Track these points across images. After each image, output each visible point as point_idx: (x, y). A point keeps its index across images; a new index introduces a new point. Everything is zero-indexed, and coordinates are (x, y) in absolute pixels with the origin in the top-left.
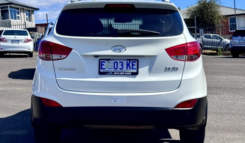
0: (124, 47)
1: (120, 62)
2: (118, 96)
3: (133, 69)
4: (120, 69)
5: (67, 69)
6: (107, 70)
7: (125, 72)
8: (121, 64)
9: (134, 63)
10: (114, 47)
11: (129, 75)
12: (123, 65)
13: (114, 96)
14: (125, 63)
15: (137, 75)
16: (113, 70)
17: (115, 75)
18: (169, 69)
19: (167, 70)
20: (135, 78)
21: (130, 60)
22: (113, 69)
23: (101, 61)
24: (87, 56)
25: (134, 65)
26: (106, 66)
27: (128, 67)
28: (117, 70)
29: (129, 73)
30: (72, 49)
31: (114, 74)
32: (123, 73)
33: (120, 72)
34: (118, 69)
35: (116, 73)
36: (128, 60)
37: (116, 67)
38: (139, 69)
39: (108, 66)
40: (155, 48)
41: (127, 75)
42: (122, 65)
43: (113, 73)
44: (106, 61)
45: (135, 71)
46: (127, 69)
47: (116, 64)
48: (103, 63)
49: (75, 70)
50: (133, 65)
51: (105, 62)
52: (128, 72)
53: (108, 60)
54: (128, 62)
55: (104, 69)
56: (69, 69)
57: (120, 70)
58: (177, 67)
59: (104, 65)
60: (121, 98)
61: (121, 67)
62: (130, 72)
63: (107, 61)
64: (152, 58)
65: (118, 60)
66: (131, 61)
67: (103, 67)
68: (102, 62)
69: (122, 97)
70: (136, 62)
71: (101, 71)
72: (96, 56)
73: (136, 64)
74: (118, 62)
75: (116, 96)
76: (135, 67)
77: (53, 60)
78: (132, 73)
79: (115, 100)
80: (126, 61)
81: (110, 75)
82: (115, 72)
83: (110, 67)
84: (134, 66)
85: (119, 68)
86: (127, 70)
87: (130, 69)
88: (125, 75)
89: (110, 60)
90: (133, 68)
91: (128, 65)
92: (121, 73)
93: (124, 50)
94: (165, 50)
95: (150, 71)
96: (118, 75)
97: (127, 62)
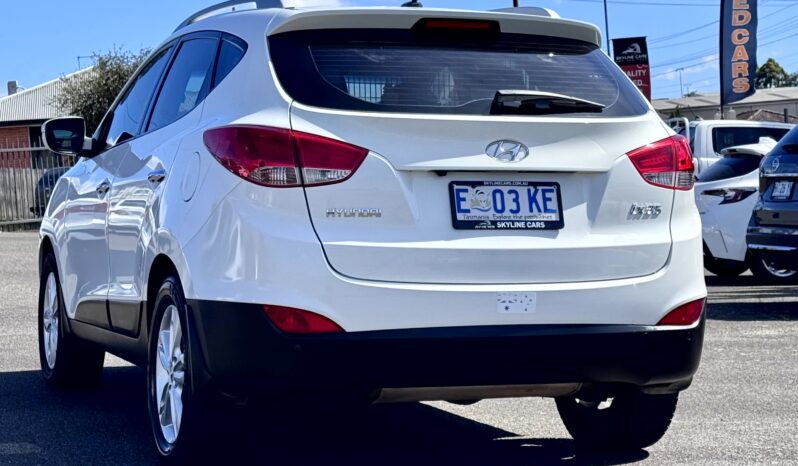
0: (522, 146)
1: (510, 192)
2: (515, 294)
3: (546, 210)
4: (512, 211)
5: (353, 214)
6: (475, 215)
7: (526, 222)
8: (513, 196)
9: (548, 195)
11: (538, 229)
12: (520, 200)
13: (504, 293)
14: (523, 192)
15: (560, 231)
16: (491, 215)
17: (501, 228)
18: (640, 210)
20: (554, 237)
21: (535, 184)
22: (492, 211)
23: (456, 187)
24: (411, 171)
25: (550, 199)
26: (470, 203)
27: (534, 206)
28: (504, 214)
29: (538, 225)
31: (496, 228)
32: (522, 225)
33: (513, 222)
34: (507, 213)
35: (503, 225)
36: (530, 184)
37: (499, 207)
38: (565, 213)
39: (476, 202)
40: (603, 151)
41: (534, 228)
42: (516, 200)
43: (494, 223)
44: (469, 188)
45: (554, 217)
46: (531, 210)
47: (498, 196)
48: (462, 195)
49: (379, 215)
50: (546, 200)
51: (466, 191)
52: (535, 222)
53: (474, 184)
54: (532, 190)
55: (468, 211)
56: (361, 215)
57: (512, 215)
58: (658, 204)
59: (464, 199)
60: (523, 298)
61: (514, 208)
62: (540, 222)
63: (473, 187)
64: (595, 180)
65: (503, 184)
66: (540, 188)
67: (464, 205)
68: (459, 191)
69: (526, 294)
70: (552, 191)
71: (460, 217)
72: (441, 173)
73: (553, 196)
74: (505, 189)
75: (510, 293)
76: (553, 205)
78: (546, 222)
79: (507, 304)
80: (526, 188)
81: (487, 228)
82: (501, 221)
83: (483, 205)
84: (548, 203)
85: (507, 208)
86: (531, 214)
87: (539, 211)
88: (527, 228)
89: (481, 184)
90: (548, 207)
91: (532, 200)
92: (517, 225)
93: (522, 154)
94: (626, 157)
95: (593, 216)
96: (510, 228)
97: (529, 191)
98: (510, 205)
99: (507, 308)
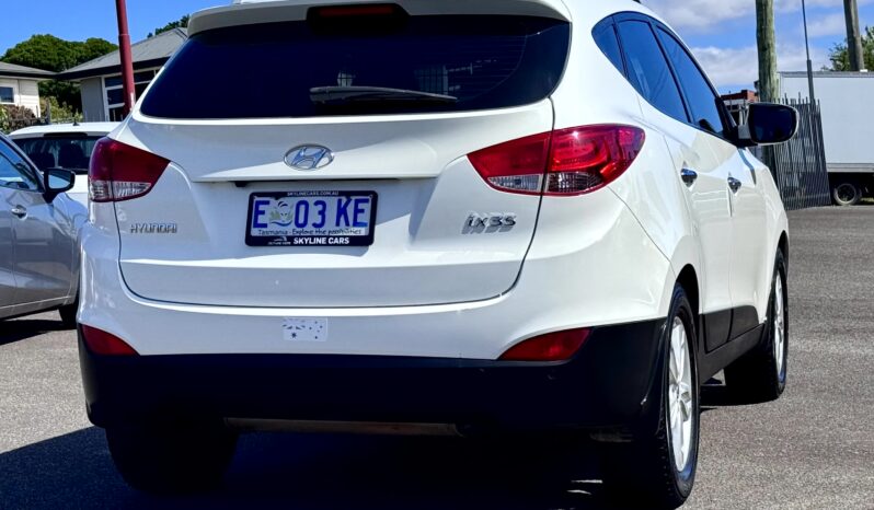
0: (329, 151)
1: (317, 203)
2: (303, 319)
3: (356, 224)
4: (315, 225)
5: (152, 230)
6: (272, 229)
7: (328, 237)
8: (320, 207)
9: (361, 206)
10: (295, 153)
11: (341, 245)
12: (326, 213)
13: (291, 318)
14: (332, 205)
15: (370, 247)
16: (291, 230)
17: (298, 245)
18: (481, 222)
19: (474, 226)
20: (360, 255)
21: (348, 194)
22: (293, 226)
23: (257, 199)
24: (214, 182)
25: (362, 211)
26: (270, 216)
27: (342, 219)
28: (305, 229)
29: (341, 241)
30: (168, 161)
31: (292, 245)
32: (323, 241)
33: (313, 237)
34: (309, 228)
35: (301, 241)
36: (341, 193)
37: (301, 221)
38: (377, 228)
39: (277, 217)
40: (434, 153)
41: (336, 245)
42: (322, 213)
43: (291, 239)
44: (272, 200)
45: (363, 231)
46: (338, 224)
47: (302, 208)
48: (261, 208)
49: (174, 231)
50: (357, 211)
51: (267, 203)
52: (339, 237)
53: (277, 195)
54: (344, 200)
55: (265, 226)
56: (159, 230)
57: (314, 229)
58: (512, 214)
59: (263, 213)
60: (312, 324)
61: (319, 221)
62: (345, 237)
63: (277, 199)
64: (422, 185)
65: (309, 194)
66: (353, 198)
67: (261, 219)
68: (259, 203)
69: (316, 319)
70: (366, 201)
71: (255, 232)
72: (241, 184)
73: (367, 207)
74: (311, 200)
75: (297, 318)
76: (364, 218)
77: (114, 200)
78: (351, 238)
79: (294, 330)
80: (336, 199)
81: (282, 245)
82: (298, 237)
83: (284, 219)
84: (359, 215)
85: (311, 221)
86: (338, 228)
87: (347, 224)
88: (329, 245)
89: (284, 195)
90: (359, 220)
91: (342, 211)
92: (318, 240)
93: (325, 160)
94: (466, 157)
95: (414, 230)
96: (308, 245)
97: (340, 201)
98: (315, 217)
99: (294, 335)
